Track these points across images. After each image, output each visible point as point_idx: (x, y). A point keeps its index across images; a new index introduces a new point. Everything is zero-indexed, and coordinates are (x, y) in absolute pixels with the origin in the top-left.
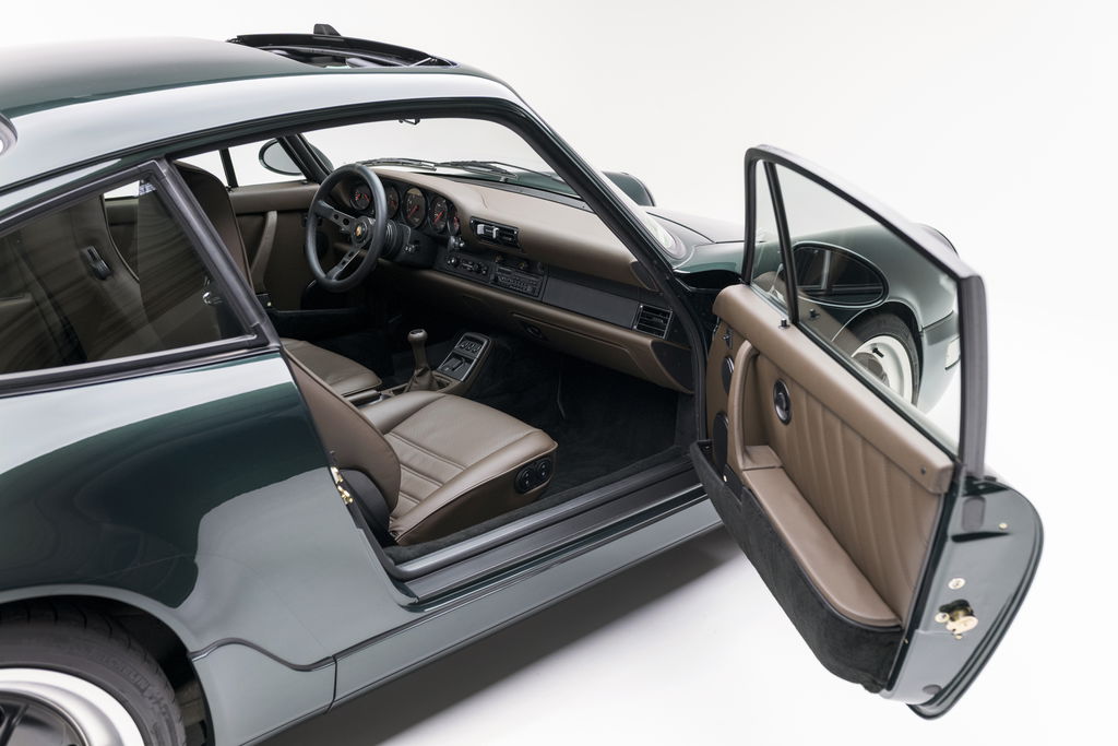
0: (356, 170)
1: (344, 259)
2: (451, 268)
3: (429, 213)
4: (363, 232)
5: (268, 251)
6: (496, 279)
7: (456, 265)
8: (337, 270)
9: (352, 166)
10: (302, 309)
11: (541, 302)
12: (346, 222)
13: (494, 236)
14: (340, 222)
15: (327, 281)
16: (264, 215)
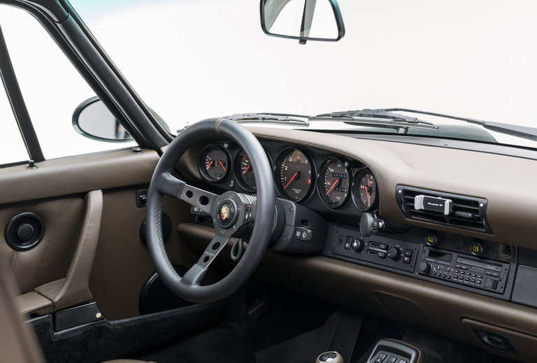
0: (217, 127)
1: (206, 253)
2: (352, 253)
3: (317, 182)
4: (231, 214)
5: (93, 245)
6: (428, 270)
7: (359, 250)
8: (198, 270)
9: (213, 122)
10: (142, 313)
11: (510, 302)
12: (204, 200)
13: (447, 212)
14: (195, 202)
15: (183, 287)
16: (84, 196)
